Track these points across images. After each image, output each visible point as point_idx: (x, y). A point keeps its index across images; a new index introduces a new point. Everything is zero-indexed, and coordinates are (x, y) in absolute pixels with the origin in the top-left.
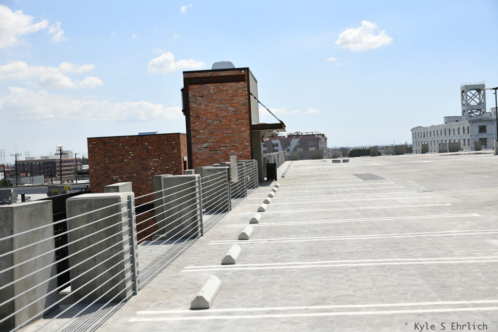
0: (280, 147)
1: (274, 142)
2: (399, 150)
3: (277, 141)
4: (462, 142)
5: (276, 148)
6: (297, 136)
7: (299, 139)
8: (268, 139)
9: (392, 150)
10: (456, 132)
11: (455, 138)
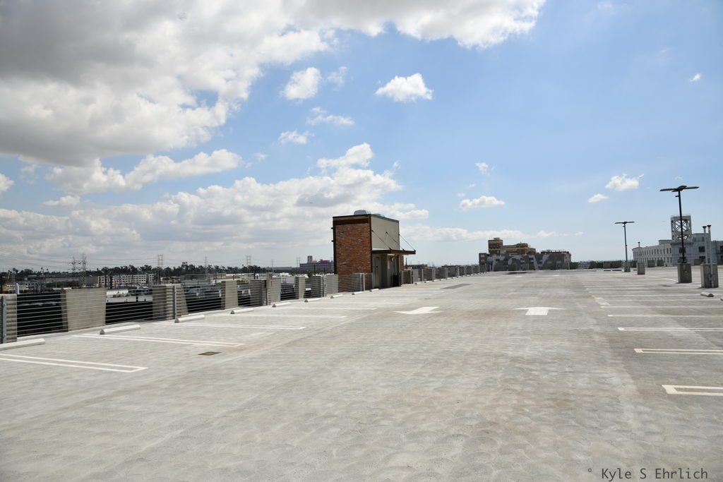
0: (535, 261)
1: (530, 256)
2: (615, 265)
3: (533, 256)
4: (666, 259)
5: (532, 261)
6: (548, 252)
7: (548, 256)
8: (526, 255)
9: (609, 265)
10: (663, 252)
11: (662, 256)
